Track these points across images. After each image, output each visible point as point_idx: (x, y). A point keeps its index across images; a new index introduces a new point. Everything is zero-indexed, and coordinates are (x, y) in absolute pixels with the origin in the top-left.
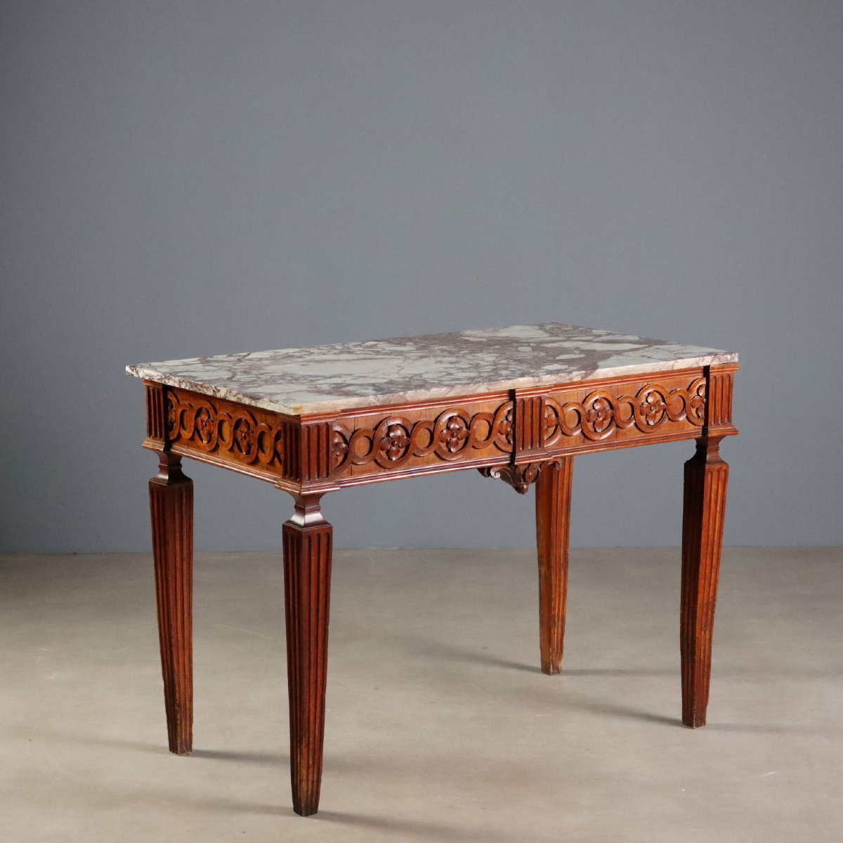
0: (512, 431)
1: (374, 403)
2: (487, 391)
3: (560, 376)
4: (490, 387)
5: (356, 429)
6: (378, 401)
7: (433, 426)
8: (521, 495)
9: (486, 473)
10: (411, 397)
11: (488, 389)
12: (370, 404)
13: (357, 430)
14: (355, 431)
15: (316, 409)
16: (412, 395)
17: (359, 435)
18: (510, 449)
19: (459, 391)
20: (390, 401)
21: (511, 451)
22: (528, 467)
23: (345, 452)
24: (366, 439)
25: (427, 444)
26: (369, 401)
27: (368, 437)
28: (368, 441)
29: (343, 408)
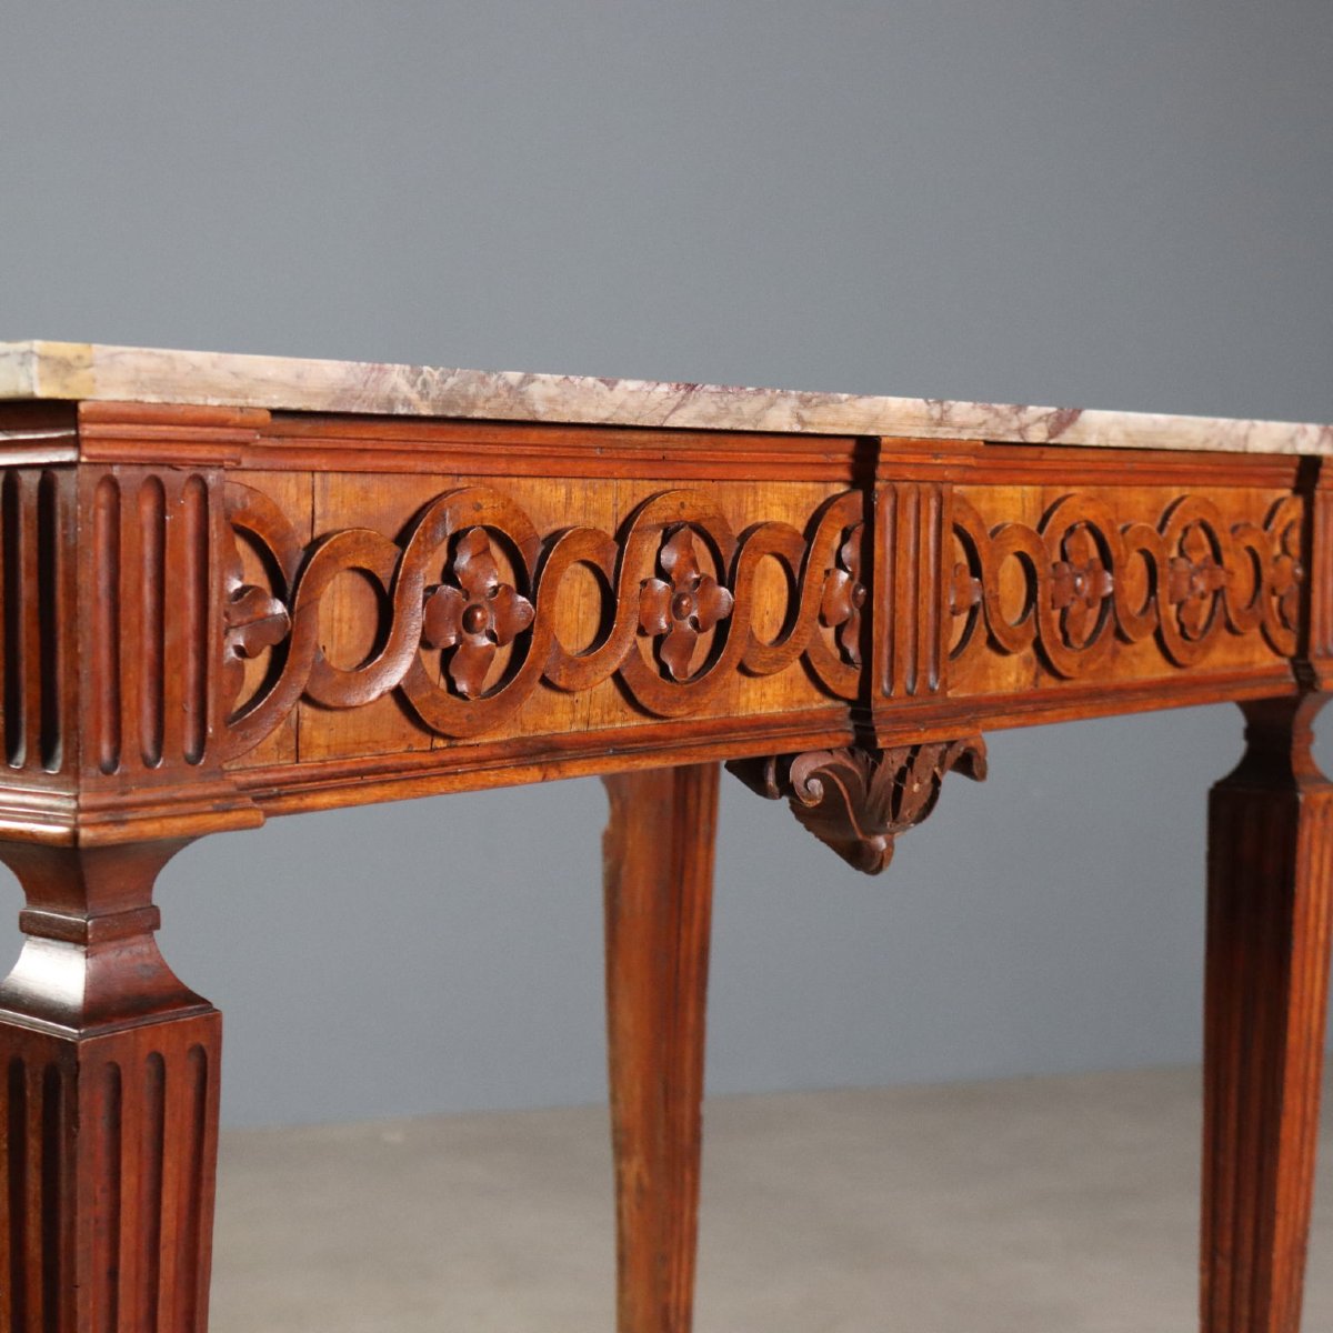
0: (857, 615)
1: (407, 402)
2: (797, 428)
3: (997, 414)
4: (806, 414)
5: (318, 532)
6: (423, 396)
7: (613, 557)
8: (861, 875)
9: (771, 780)
10: (550, 400)
11: (800, 420)
12: (390, 402)
13: (325, 537)
14: (316, 543)
15: (157, 384)
16: (553, 391)
17: (333, 558)
18: (849, 685)
19: (712, 410)
20: (473, 406)
21: (853, 694)
22: (910, 762)
23: (278, 638)
24: (361, 583)
25: (589, 638)
26: (386, 389)
27: (369, 576)
28: (370, 599)
29: (279, 402)
